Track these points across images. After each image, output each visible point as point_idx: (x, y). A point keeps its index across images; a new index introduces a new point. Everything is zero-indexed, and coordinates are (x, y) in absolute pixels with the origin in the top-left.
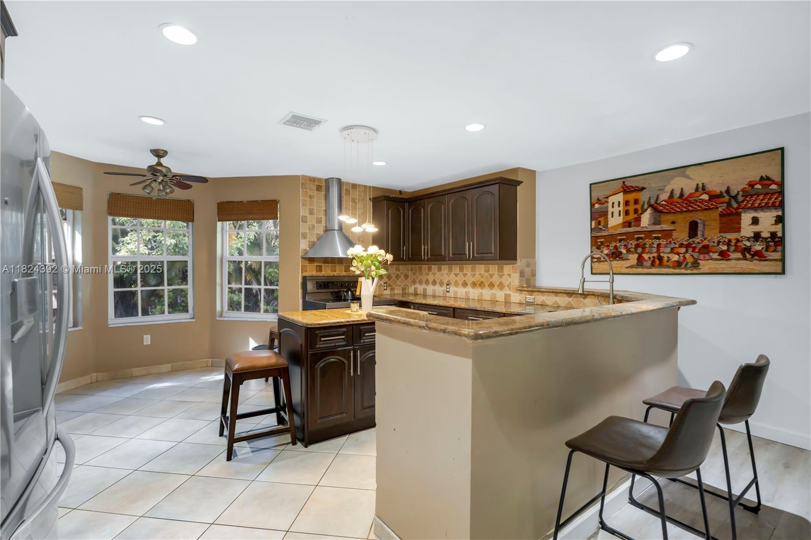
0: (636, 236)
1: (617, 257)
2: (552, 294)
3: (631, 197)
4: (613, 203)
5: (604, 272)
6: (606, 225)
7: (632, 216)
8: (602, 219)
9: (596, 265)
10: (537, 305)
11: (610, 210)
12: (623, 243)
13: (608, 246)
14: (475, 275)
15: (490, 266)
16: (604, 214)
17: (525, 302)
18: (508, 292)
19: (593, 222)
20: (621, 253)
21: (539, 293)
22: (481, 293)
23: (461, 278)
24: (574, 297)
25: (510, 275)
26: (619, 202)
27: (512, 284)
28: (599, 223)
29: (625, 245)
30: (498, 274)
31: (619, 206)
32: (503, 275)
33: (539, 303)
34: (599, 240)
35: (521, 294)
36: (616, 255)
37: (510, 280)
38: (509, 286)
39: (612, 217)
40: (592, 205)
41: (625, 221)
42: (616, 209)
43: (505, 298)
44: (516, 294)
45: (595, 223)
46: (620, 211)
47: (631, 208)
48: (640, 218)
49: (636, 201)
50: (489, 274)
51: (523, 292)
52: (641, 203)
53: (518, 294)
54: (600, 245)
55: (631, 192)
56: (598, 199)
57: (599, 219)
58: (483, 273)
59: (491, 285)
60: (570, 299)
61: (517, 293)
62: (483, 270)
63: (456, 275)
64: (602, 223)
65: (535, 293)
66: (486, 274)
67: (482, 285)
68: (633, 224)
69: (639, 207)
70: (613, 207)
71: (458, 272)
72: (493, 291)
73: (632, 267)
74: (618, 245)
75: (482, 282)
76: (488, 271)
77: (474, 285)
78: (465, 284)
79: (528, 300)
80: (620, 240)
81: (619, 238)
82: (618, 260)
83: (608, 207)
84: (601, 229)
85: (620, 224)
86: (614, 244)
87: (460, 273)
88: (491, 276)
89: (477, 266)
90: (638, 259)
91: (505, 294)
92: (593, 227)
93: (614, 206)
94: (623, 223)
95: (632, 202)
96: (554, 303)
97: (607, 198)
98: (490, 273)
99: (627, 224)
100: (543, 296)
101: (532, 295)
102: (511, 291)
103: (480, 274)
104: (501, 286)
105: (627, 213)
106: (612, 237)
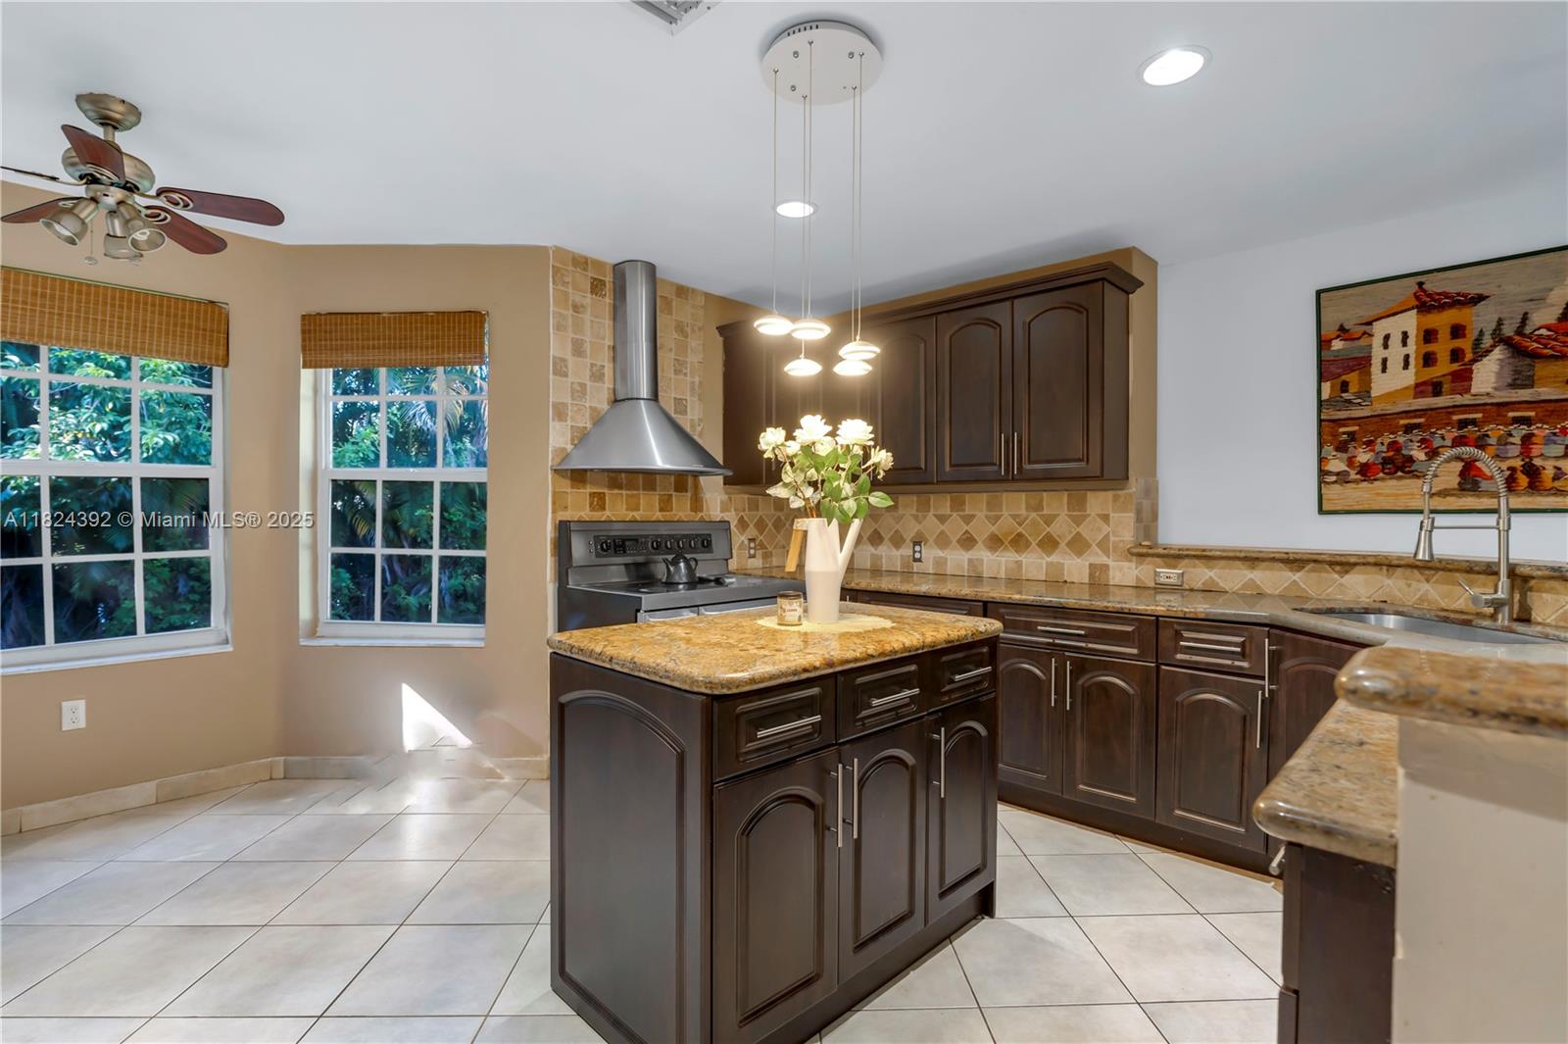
0: (1455, 418)
1: (1398, 469)
2: (1238, 563)
3: (1442, 320)
4: (1387, 338)
5: (1357, 508)
6: (1365, 392)
7: (1443, 367)
8: (1352, 378)
9: (1334, 492)
10: (1192, 590)
11: (1378, 353)
12: (1416, 436)
13: (1370, 443)
14: (998, 518)
15: (1045, 494)
16: (1361, 363)
17: (1152, 584)
18: (1102, 559)
19: (1327, 387)
20: (1411, 460)
21: (1197, 561)
22: (1019, 564)
23: (955, 527)
24: (1309, 571)
25: (1105, 518)
26: (1405, 335)
27: (1112, 538)
28: (1345, 387)
29: (1423, 441)
30: (1069, 516)
31: (1405, 344)
32: (1085, 517)
33: (1199, 585)
34: (1342, 430)
35: (1141, 563)
36: (1397, 465)
37: (1106, 529)
38: (1103, 544)
39: (1384, 370)
40: (1323, 343)
41: (1420, 381)
42: (1396, 353)
43: (1091, 576)
44: (1126, 564)
45: (1332, 387)
46: (1407, 357)
47: (1442, 348)
48: (1471, 371)
49: (1457, 331)
50: (1041, 516)
51: (1149, 559)
52: (1471, 335)
53: (1133, 565)
54: (1346, 442)
55: (1442, 307)
56: (1342, 329)
57: (1344, 378)
58: (1023, 512)
59: (1049, 544)
60: (1297, 576)
61: (1130, 561)
62: (1024, 506)
63: (942, 519)
64: (1353, 388)
65: (1186, 561)
66: (1033, 515)
67: (1019, 542)
68: (1446, 387)
69: (1467, 344)
70: (1386, 346)
71: (949, 512)
72: (1054, 558)
73: (1444, 493)
74: (1401, 439)
75: (1020, 535)
76: (1039, 507)
77: (995, 542)
78: (968, 542)
79: (1163, 580)
80: (1408, 429)
81: (1402, 422)
82: (1401, 478)
83: (1370, 346)
84: (1349, 401)
85: (1407, 388)
86: (1388, 438)
87: (955, 514)
88: (1049, 520)
89: (1005, 495)
90: (1462, 474)
91: (1090, 565)
92: (1325, 396)
93: (1389, 343)
94: (1417, 385)
95: (1444, 334)
96: (1244, 586)
97: (1369, 323)
98: (1045, 512)
99: (1430, 388)
100: (1211, 568)
101: (1175, 567)
102: (1108, 557)
103: (1014, 517)
104: (1078, 545)
105: (1428, 360)
106: (1385, 421)
